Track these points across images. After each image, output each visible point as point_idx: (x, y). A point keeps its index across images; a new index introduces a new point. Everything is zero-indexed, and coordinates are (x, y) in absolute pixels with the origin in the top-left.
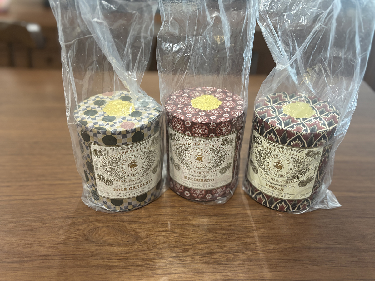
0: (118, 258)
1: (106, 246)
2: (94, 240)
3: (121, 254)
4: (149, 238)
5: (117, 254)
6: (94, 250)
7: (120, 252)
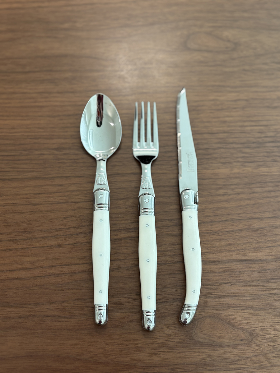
0: (236, 366)
1: (218, 349)
2: (200, 340)
3: (239, 360)
4: (266, 333)
5: (234, 362)
6: (205, 356)
7: (237, 358)
